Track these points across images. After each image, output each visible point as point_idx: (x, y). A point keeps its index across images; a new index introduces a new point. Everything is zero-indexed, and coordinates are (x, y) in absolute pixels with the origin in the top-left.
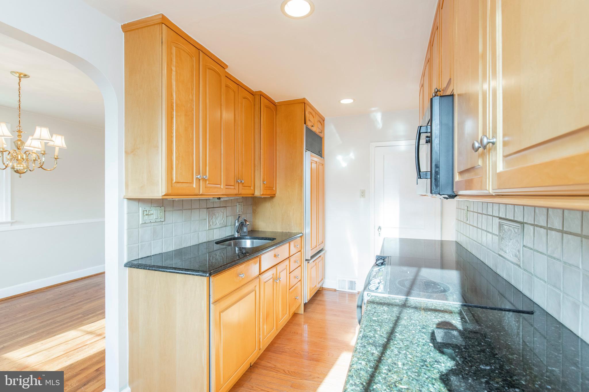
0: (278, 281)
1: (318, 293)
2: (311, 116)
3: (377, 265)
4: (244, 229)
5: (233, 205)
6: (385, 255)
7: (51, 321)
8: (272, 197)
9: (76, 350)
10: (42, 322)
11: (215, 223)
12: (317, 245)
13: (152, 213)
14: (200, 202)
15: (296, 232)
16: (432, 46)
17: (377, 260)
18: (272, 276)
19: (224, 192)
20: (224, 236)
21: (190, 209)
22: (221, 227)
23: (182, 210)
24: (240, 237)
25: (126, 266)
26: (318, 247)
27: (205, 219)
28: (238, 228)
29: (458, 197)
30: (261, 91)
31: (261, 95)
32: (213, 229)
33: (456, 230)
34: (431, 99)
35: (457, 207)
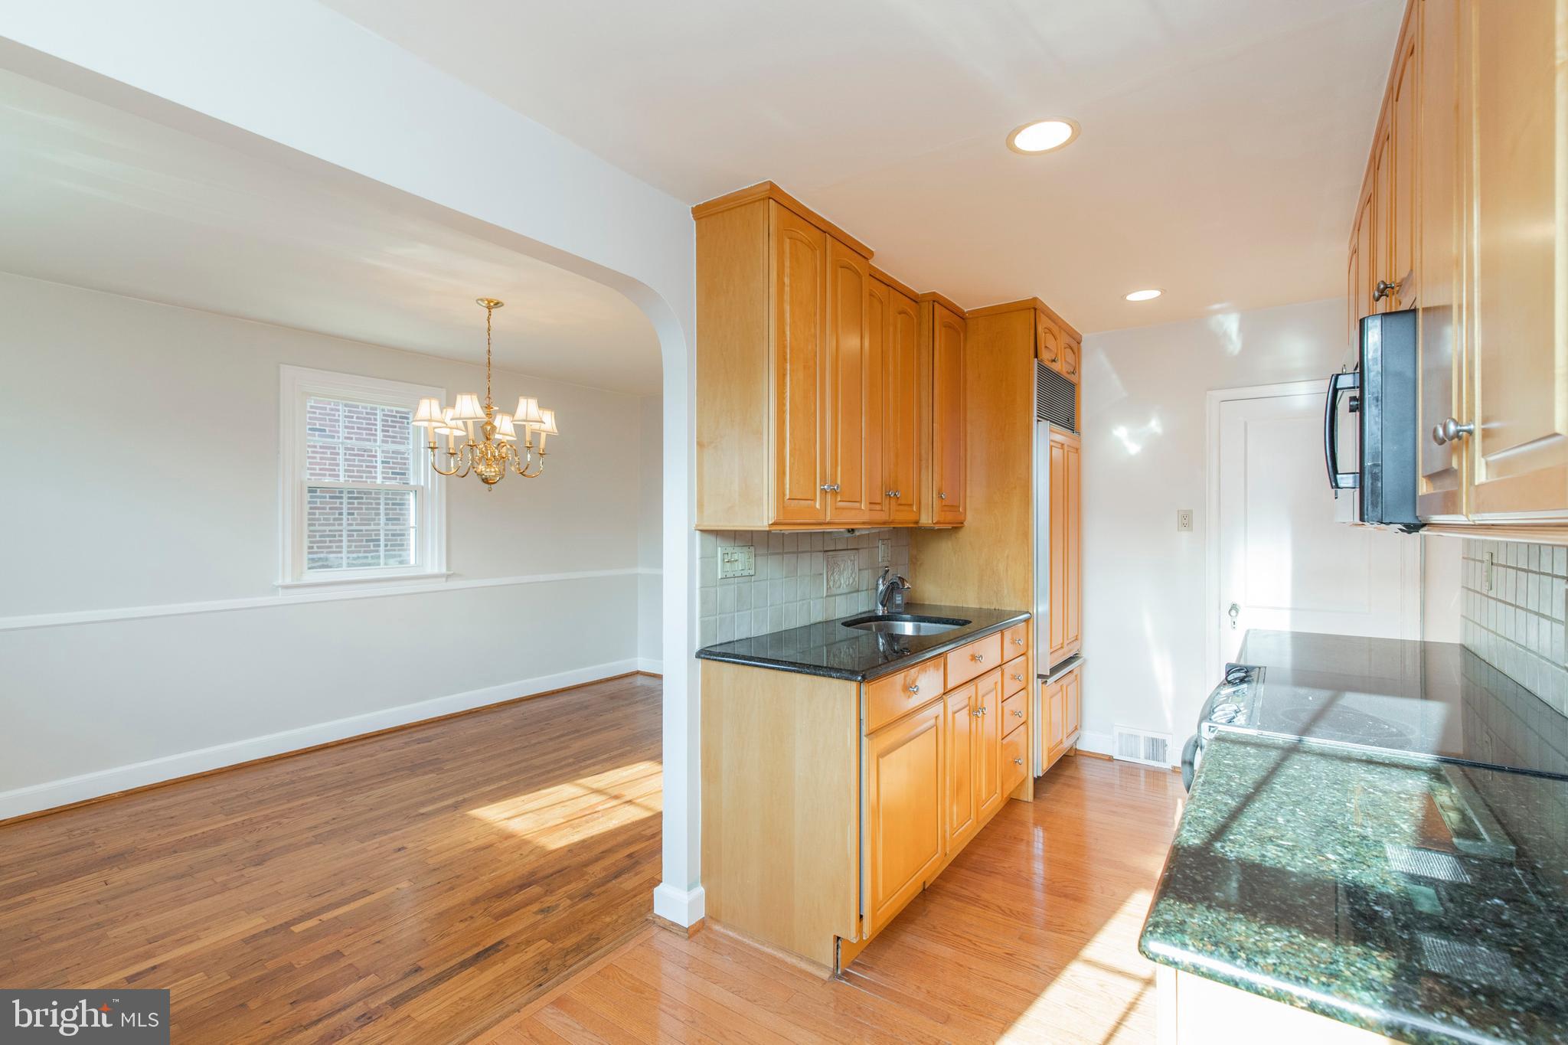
0: (980, 715)
1: (1066, 763)
2: (1049, 336)
3: (1229, 682)
4: (897, 599)
5: (871, 546)
6: (1250, 663)
7: (524, 764)
8: (957, 528)
9: (584, 819)
10: (510, 765)
11: (838, 583)
12: (1065, 644)
13: (736, 558)
14: (813, 538)
15: (1013, 609)
16: (1378, 169)
17: (1228, 673)
18: (966, 702)
19: (866, 518)
20: (854, 612)
21: (793, 553)
22: (850, 593)
23: (782, 554)
24: (888, 616)
25: (699, 655)
26: (1066, 649)
27: (821, 574)
28: (885, 595)
29: (1426, 528)
30: (934, 293)
31: (934, 301)
32: (835, 595)
33: (1462, 616)
34: (1362, 322)
35: (1466, 556)
